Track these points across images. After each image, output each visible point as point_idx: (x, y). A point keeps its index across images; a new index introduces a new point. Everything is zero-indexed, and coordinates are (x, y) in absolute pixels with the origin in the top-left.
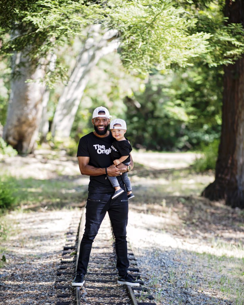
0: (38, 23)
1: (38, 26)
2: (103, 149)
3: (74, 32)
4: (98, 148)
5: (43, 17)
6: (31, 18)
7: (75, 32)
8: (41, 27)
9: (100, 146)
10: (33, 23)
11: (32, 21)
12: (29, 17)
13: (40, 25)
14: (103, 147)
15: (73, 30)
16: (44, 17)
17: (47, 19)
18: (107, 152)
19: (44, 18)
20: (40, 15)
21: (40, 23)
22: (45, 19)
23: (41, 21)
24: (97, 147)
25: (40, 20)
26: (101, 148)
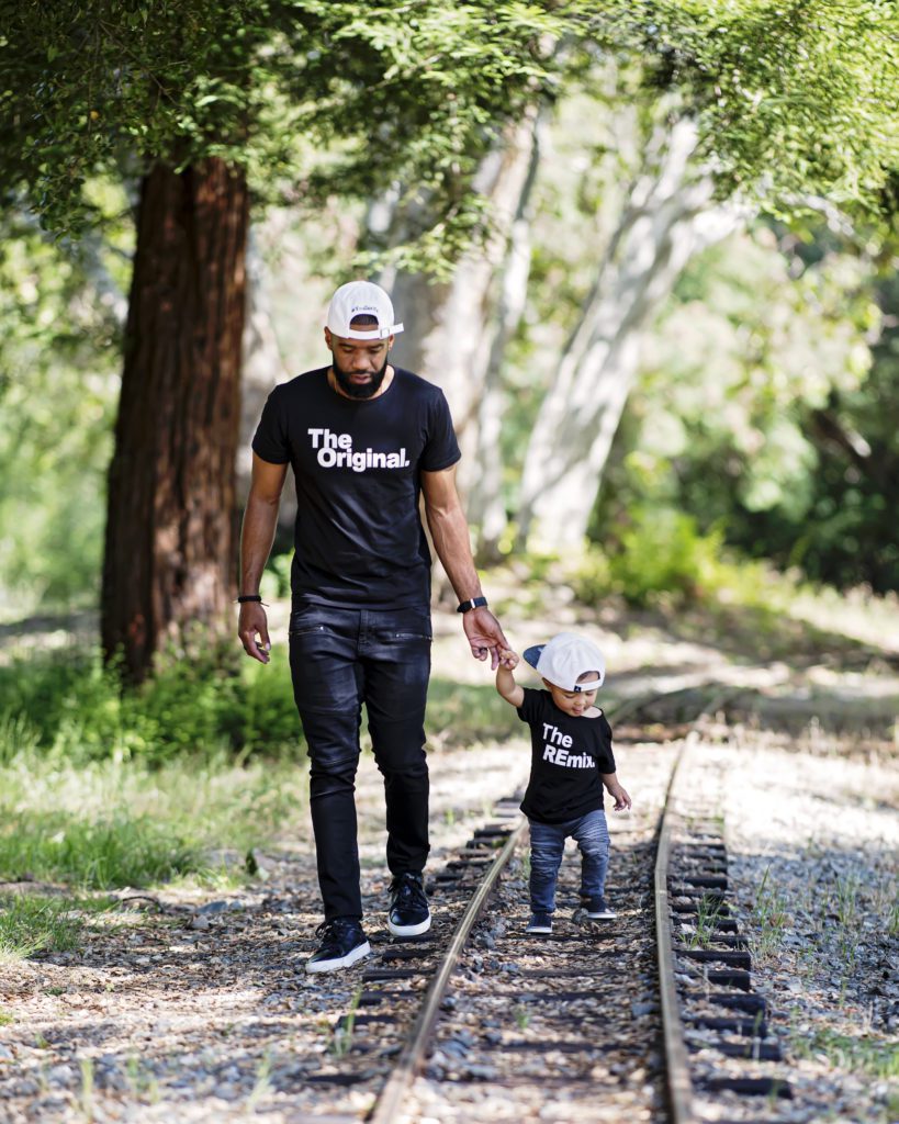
0: (392, 44)
1: (391, 55)
2: (344, 451)
3: (517, 65)
4: (321, 445)
5: (408, 22)
6: (366, 27)
7: (523, 65)
8: (401, 59)
9: (334, 436)
10: (372, 43)
11: (372, 38)
12: (359, 26)
13: (401, 51)
14: (346, 440)
15: (513, 58)
16: (414, 22)
17: (422, 28)
18: (356, 463)
19: (412, 28)
20: (397, 17)
21: (399, 43)
22: (417, 29)
23: (401, 36)
24: (321, 438)
25: (399, 34)
26: (335, 446)
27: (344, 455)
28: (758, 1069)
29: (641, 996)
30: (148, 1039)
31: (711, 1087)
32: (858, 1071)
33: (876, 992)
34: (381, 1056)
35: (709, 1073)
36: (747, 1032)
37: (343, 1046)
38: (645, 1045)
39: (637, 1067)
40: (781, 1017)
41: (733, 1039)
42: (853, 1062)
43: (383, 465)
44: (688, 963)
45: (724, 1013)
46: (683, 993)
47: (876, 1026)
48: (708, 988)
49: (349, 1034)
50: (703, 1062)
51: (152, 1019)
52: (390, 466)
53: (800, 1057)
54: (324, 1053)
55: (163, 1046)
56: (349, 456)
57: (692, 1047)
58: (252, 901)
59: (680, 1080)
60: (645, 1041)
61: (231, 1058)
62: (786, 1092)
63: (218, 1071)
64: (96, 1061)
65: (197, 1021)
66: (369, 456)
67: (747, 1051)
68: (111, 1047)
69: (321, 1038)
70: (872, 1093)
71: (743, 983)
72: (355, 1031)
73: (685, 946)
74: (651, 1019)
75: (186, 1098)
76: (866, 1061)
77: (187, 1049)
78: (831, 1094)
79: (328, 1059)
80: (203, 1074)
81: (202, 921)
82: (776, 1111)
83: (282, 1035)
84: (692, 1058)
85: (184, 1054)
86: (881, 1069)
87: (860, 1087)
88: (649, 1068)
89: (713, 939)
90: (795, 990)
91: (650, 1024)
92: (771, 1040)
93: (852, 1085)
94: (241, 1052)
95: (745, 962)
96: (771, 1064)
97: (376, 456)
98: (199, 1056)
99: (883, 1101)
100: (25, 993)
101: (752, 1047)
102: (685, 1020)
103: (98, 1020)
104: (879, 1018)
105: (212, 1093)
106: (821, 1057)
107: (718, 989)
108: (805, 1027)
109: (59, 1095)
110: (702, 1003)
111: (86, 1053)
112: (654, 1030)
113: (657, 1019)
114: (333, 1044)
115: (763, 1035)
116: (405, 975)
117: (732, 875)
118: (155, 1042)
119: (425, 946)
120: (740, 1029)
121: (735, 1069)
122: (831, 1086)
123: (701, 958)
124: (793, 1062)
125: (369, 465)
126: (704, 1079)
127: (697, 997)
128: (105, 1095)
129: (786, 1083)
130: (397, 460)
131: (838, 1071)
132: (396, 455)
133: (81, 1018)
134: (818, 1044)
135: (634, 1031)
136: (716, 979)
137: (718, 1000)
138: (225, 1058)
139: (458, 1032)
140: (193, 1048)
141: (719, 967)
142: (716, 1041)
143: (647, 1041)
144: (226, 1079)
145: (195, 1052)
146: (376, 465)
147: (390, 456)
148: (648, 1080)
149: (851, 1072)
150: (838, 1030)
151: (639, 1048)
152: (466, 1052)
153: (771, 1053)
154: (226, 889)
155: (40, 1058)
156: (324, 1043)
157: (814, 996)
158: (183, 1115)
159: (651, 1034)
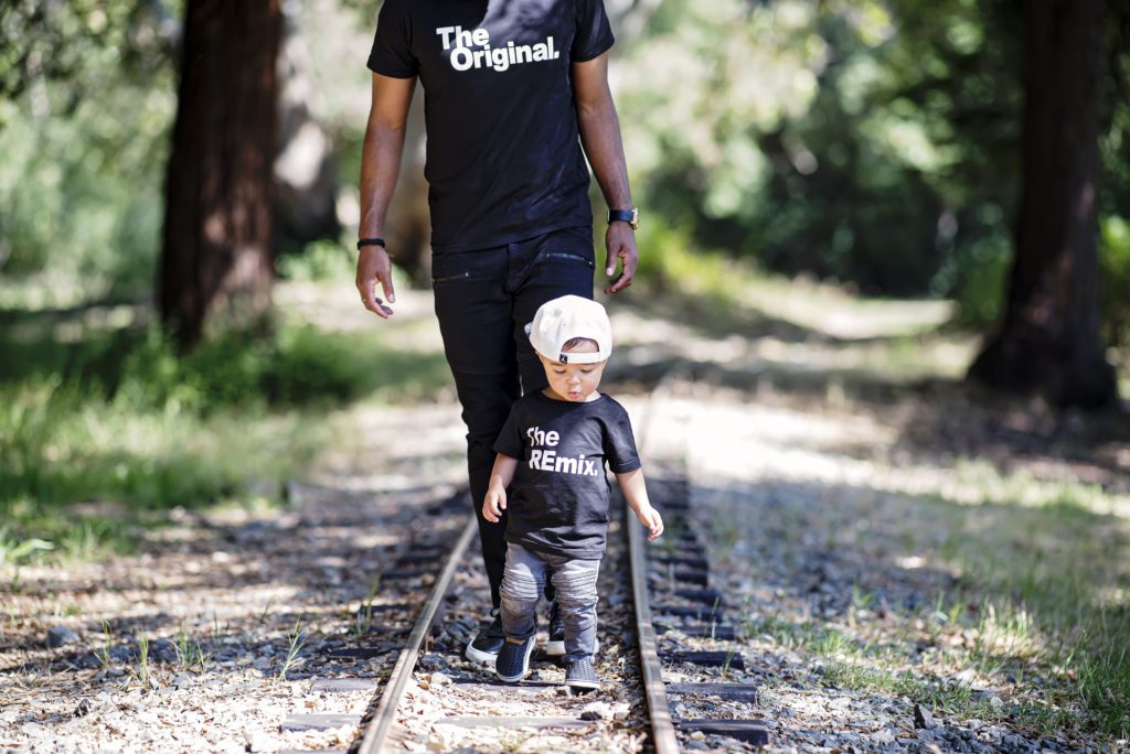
2: (482, 48)
4: (453, 45)
9: (467, 33)
14: (481, 36)
24: (452, 37)
27: (481, 54)
28: (713, 645)
29: (616, 590)
30: (197, 625)
31: (674, 659)
32: (797, 649)
33: (815, 590)
34: (396, 636)
35: (673, 648)
36: (706, 617)
37: (362, 627)
38: (619, 627)
39: (613, 644)
40: (736, 608)
41: (693, 623)
42: (795, 641)
43: (529, 59)
44: (658, 566)
45: (685, 603)
46: (652, 586)
47: (815, 616)
48: (673, 585)
49: (368, 619)
50: (668, 639)
51: (200, 609)
52: (538, 59)
53: (752, 637)
54: (347, 634)
55: (210, 631)
56: (488, 53)
57: (659, 629)
58: (286, 521)
59: (649, 652)
60: (618, 624)
61: (267, 638)
62: (738, 663)
63: (256, 649)
64: (151, 642)
65: (239, 611)
66: (512, 50)
67: (705, 632)
68: (164, 633)
69: (346, 623)
70: (811, 666)
71: (703, 581)
72: (373, 617)
73: (654, 553)
74: (625, 607)
75: (229, 668)
76: (806, 641)
77: (229, 632)
78: (776, 666)
79: (350, 638)
80: (243, 651)
81: (244, 536)
82: (728, 677)
83: (310, 621)
84: (660, 637)
85: (227, 636)
86: (818, 647)
87: (799, 661)
88: (623, 644)
89: (678, 548)
90: (747, 588)
91: (623, 610)
92: (727, 624)
93: (794, 659)
94: (276, 634)
95: (704, 566)
96: (726, 643)
97: (520, 50)
98: (241, 637)
99: (819, 671)
100: (91, 591)
101: (710, 629)
102: (653, 608)
103: (153, 611)
104: (817, 611)
105: (251, 665)
106: (768, 637)
107: (682, 586)
108: (755, 616)
109: (119, 668)
110: (667, 596)
111: (145, 636)
112: (627, 616)
113: (629, 607)
114: (355, 627)
115: (719, 621)
116: (416, 575)
117: (694, 501)
118: (203, 629)
119: (433, 553)
120: (699, 615)
121: (696, 645)
122: (776, 659)
123: (666, 562)
124: (744, 641)
125: (513, 62)
126: (669, 652)
127: (664, 591)
128: (159, 667)
129: (738, 655)
130: (546, 51)
131: (782, 649)
132: (542, 45)
133: (141, 610)
134: (766, 628)
135: (610, 616)
136: (680, 578)
137: (680, 593)
138: (262, 638)
139: (461, 617)
140: (235, 632)
141: (682, 568)
142: (679, 624)
143: (622, 624)
144: (263, 654)
145: (237, 635)
146: (520, 60)
147: (536, 47)
148: (622, 653)
149: (793, 649)
150: (781, 618)
151: (615, 629)
152: (468, 632)
153: (725, 633)
154: (264, 510)
155: (104, 641)
156: (345, 627)
157: (764, 593)
158: (226, 681)
159: (625, 619)
